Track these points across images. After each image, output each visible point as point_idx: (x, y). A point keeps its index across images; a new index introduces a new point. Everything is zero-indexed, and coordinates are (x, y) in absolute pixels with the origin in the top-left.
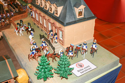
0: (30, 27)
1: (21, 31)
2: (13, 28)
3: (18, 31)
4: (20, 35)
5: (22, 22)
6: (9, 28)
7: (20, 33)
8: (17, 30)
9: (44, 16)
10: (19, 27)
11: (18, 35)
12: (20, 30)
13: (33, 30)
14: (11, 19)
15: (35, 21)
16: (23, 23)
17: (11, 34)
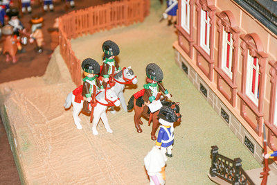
0: (155, 91)
1: (99, 110)
2: (58, 77)
3: (86, 104)
4: (95, 132)
5: (116, 52)
6: (40, 72)
7: (96, 120)
8: (78, 100)
9: (250, 36)
10: (93, 83)
11: (79, 127)
12: (94, 103)
13: (171, 111)
14: (58, 23)
15: (189, 54)
16: (117, 61)
17: (45, 121)
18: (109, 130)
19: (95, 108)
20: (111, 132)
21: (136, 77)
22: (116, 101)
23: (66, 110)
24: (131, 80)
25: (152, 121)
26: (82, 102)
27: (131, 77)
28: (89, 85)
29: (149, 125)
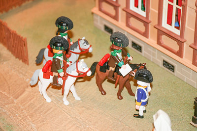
0: (120, 56)
3: (56, 79)
17: (13, 101)
18: (77, 98)
19: (66, 81)
20: (79, 99)
21: (91, 46)
22: (87, 72)
23: (32, 86)
24: (87, 50)
25: (118, 84)
26: (51, 77)
27: (87, 47)
28: (59, 60)
29: (116, 87)
